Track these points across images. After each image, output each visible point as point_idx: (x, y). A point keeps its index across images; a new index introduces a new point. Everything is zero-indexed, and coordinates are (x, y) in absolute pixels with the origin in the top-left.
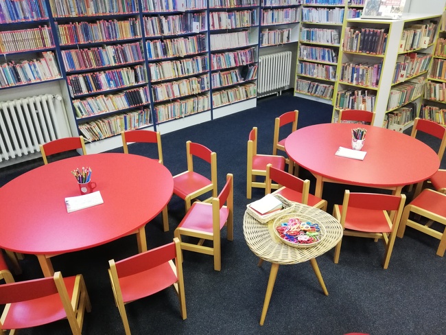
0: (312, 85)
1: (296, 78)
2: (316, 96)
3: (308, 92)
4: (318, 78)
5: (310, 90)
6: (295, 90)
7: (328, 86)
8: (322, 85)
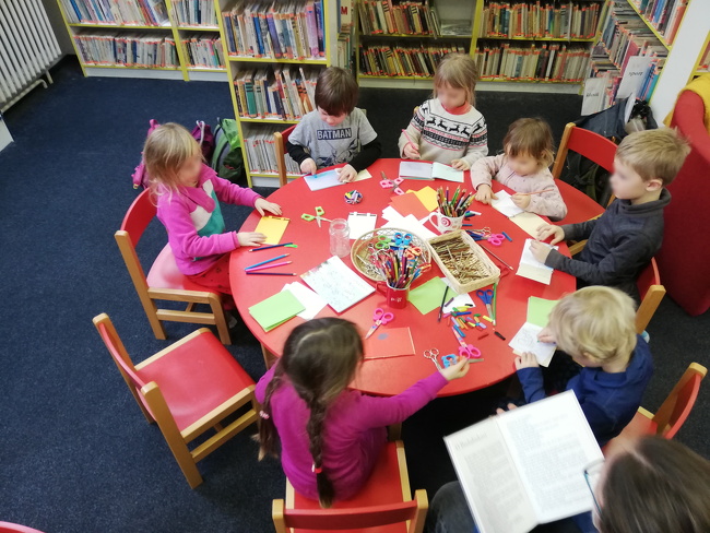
0: (119, 45)
1: (72, 35)
2: (142, 68)
3: (118, 61)
4: (127, 26)
5: (121, 56)
6: (83, 63)
7: (158, 40)
8: (144, 41)
